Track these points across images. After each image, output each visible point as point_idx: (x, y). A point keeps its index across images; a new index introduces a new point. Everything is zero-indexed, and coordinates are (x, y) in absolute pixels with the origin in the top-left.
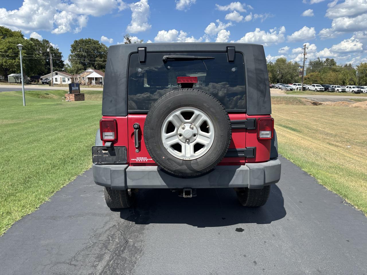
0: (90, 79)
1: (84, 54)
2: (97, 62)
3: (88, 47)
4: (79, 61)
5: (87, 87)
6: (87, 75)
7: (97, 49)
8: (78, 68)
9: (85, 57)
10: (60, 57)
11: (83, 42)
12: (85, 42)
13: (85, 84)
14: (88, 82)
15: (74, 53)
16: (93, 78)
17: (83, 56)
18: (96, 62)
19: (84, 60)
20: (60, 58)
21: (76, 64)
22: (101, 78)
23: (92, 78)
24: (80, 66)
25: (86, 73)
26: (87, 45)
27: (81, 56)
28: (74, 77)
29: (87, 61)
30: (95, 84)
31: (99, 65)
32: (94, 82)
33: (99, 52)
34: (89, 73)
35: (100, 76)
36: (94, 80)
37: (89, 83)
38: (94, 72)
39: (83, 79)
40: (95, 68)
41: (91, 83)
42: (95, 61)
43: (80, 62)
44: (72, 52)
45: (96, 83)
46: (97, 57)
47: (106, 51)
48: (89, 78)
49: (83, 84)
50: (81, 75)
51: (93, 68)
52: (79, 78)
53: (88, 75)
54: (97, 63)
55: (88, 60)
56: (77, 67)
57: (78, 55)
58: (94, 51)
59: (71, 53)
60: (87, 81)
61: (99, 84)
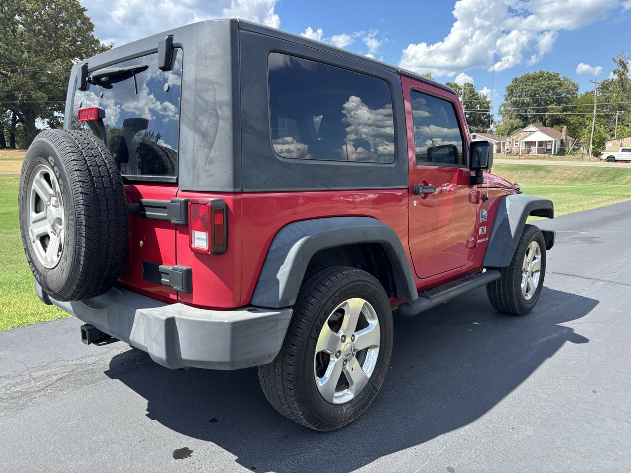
0: (529, 144)
1: (527, 100)
2: (550, 113)
3: (536, 87)
4: (516, 113)
5: (518, 159)
6: (524, 138)
7: (553, 88)
8: (512, 126)
9: (528, 105)
10: (487, 108)
11: (528, 79)
12: (533, 78)
13: (517, 154)
14: (525, 150)
15: (509, 101)
16: (535, 142)
17: (525, 103)
18: (547, 113)
19: (526, 111)
20: (487, 111)
21: (511, 118)
22: (550, 141)
23: (532, 142)
24: (517, 122)
25: (522, 134)
26: (535, 84)
27: (522, 103)
28: (502, 142)
29: (530, 112)
30: (536, 154)
31: (552, 119)
32: (535, 149)
33: (557, 94)
34: (529, 133)
35: (550, 139)
36: (535, 146)
37: (525, 152)
38: (538, 130)
39: (516, 145)
40: (544, 125)
41: (529, 151)
42: (545, 110)
43: (517, 116)
44: (506, 100)
45: (539, 151)
46: (552, 103)
47: (572, 90)
48: (527, 143)
49: (515, 154)
50: (514, 137)
51: (541, 124)
52: (508, 143)
53: (526, 137)
54: (549, 115)
55: (533, 109)
56: (511, 124)
57: (515, 103)
58: (547, 92)
59: (504, 100)
60: (523, 147)
61: (545, 153)
